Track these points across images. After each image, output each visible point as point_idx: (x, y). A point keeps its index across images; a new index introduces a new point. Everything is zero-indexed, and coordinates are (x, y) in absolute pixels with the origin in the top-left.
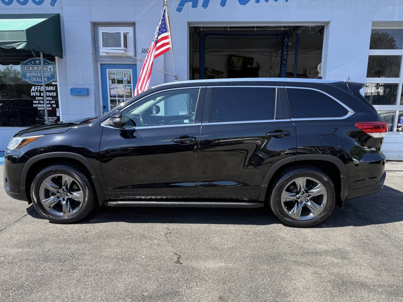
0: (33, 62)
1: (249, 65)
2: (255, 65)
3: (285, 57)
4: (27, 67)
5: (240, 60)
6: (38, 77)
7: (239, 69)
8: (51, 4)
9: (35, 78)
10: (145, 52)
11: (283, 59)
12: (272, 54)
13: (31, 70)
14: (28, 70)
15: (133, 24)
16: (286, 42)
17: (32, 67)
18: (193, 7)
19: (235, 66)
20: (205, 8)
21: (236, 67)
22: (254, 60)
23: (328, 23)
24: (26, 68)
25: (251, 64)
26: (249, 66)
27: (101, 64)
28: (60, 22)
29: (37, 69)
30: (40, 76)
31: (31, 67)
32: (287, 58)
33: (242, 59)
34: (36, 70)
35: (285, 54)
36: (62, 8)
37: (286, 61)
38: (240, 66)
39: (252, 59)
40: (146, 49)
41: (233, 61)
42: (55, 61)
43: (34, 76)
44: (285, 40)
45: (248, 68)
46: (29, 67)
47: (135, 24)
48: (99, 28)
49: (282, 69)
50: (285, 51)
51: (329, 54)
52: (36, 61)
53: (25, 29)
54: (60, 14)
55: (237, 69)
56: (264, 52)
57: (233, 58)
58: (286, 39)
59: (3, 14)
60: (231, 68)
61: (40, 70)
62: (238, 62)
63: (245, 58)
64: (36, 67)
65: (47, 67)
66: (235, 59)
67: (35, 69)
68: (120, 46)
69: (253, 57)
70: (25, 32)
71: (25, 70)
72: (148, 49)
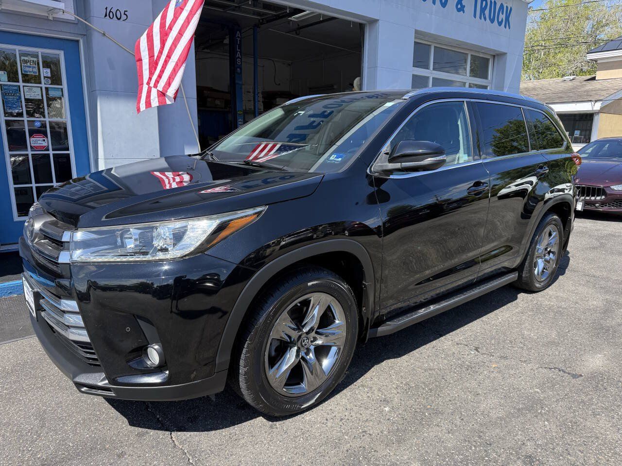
3: (239, 63)
10: (111, 17)
11: (236, 66)
23: (373, 22)
32: (241, 64)
35: (239, 58)
37: (241, 69)
40: (114, 11)
44: (237, 35)
49: (236, 82)
50: (239, 53)
51: (378, 66)
72: (118, 10)
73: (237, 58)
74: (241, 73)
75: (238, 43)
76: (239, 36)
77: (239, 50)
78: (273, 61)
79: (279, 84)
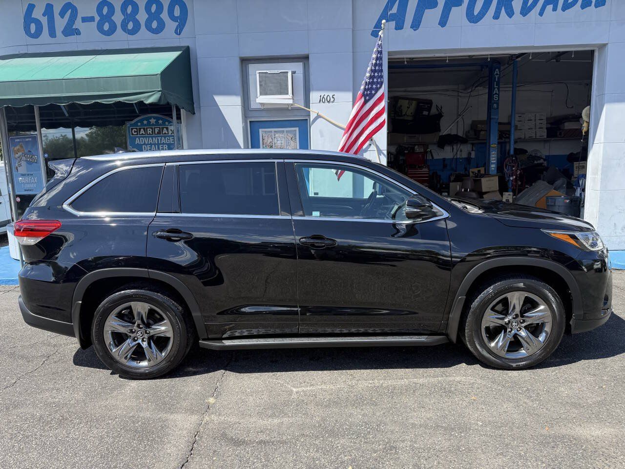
0: (145, 122)
1: (425, 111)
2: (434, 111)
3: (496, 98)
4: (136, 130)
5: (412, 104)
6: (153, 144)
7: (410, 118)
8: (176, 32)
9: (148, 146)
10: (324, 100)
11: (493, 102)
12: (460, 94)
13: (142, 134)
14: (137, 134)
15: (305, 59)
16: (497, 74)
17: (144, 129)
18: (396, 29)
19: (404, 113)
20: (415, 30)
21: (404, 115)
22: (433, 104)
23: (603, 46)
24: (135, 132)
25: (429, 110)
26: (425, 113)
27: (250, 122)
28: (190, 59)
29: (152, 132)
30: (156, 143)
31: (142, 130)
32: (499, 99)
33: (414, 103)
34: (150, 134)
35: (496, 94)
36: (195, 37)
37: (498, 104)
38: (411, 113)
39: (430, 103)
40: (325, 97)
41: (401, 106)
42: (181, 119)
43: (147, 143)
44: (496, 73)
45: (424, 115)
46: (140, 129)
47: (308, 58)
48: (250, 65)
49: (492, 117)
50: (496, 89)
51: (606, 93)
52: (150, 120)
53: (159, 73)
54: (190, 46)
55: (406, 118)
56: (447, 90)
57: (401, 102)
58: (497, 70)
59: (100, 49)
60: (397, 118)
61: (156, 133)
62: (408, 108)
63: (419, 101)
64: (151, 130)
65: (167, 129)
66: (404, 104)
67: (148, 132)
68: (287, 94)
69: (431, 99)
70: (159, 77)
71: (133, 134)
72: (328, 95)
73: (494, 95)
74: (498, 108)
75: (497, 80)
76: (498, 73)
77: (497, 87)
78: (565, 83)
79: (572, 107)
